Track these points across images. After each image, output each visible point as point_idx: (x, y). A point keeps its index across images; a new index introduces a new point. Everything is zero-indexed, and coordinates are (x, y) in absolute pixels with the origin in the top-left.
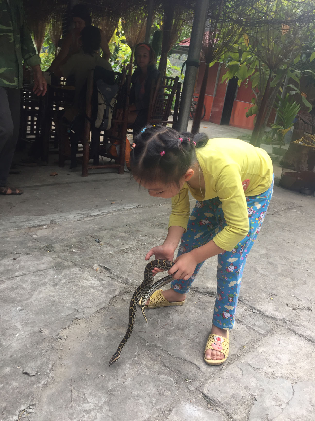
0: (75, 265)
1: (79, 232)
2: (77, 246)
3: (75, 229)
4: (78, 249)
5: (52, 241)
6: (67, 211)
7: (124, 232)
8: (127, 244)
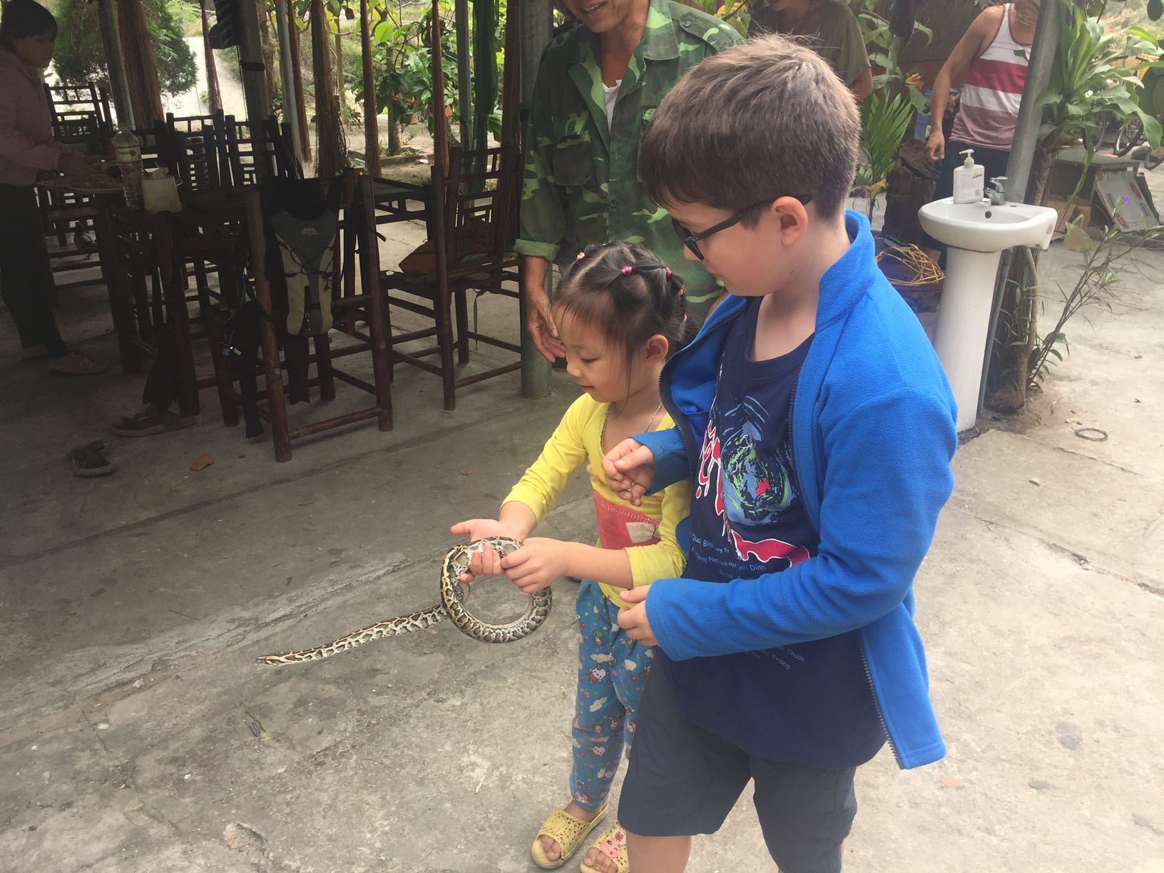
0: (179, 834)
1: (219, 695)
2: (200, 757)
3: (212, 684)
4: (201, 766)
5: (142, 740)
6: (206, 615)
7: (336, 681)
8: (331, 731)
